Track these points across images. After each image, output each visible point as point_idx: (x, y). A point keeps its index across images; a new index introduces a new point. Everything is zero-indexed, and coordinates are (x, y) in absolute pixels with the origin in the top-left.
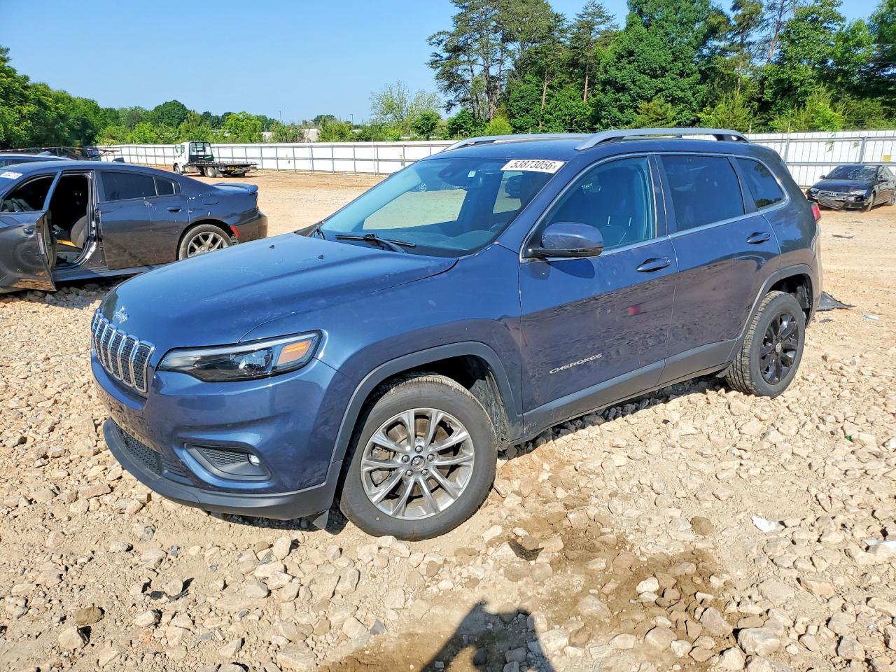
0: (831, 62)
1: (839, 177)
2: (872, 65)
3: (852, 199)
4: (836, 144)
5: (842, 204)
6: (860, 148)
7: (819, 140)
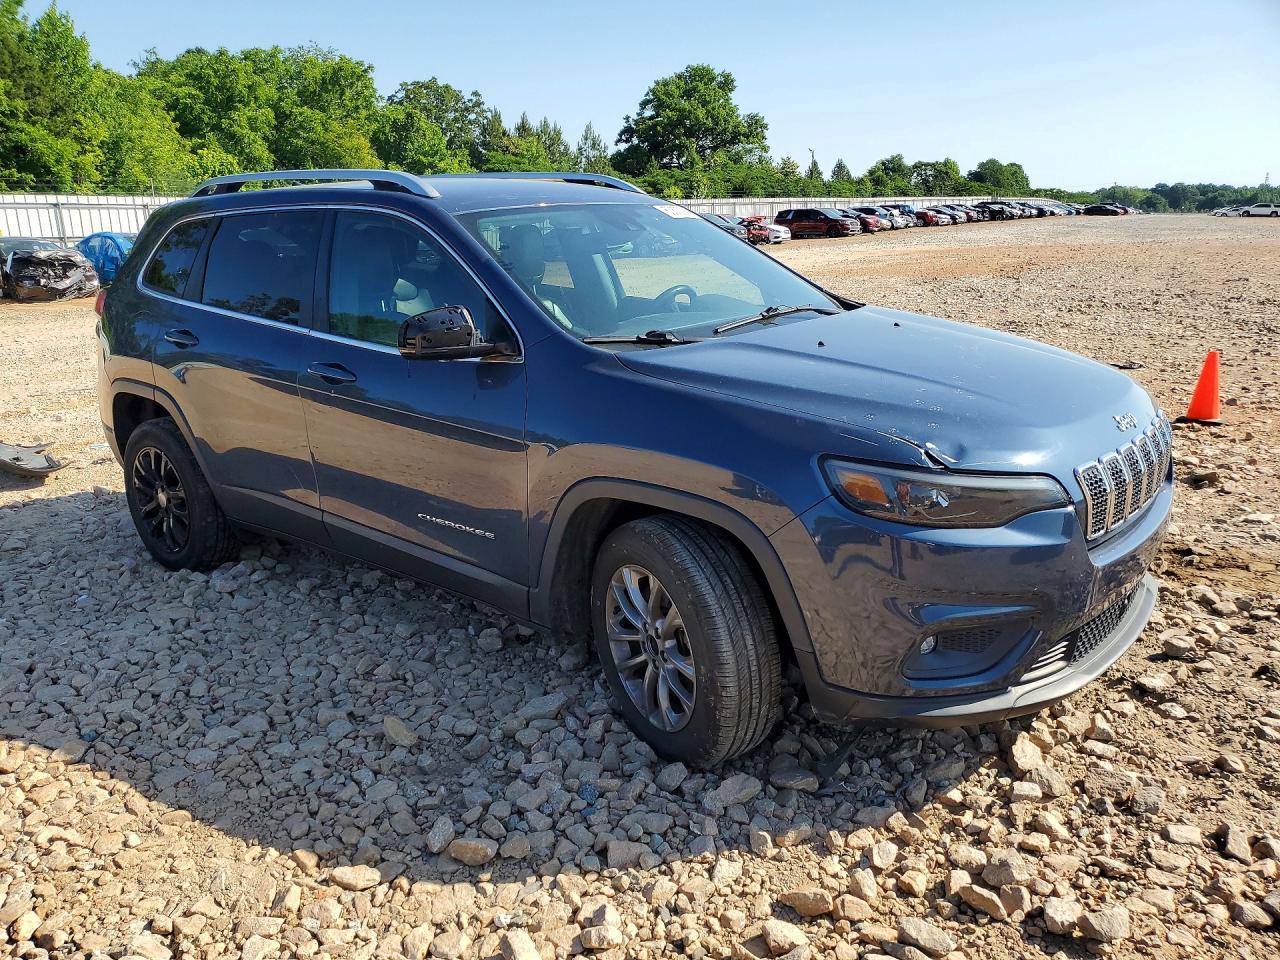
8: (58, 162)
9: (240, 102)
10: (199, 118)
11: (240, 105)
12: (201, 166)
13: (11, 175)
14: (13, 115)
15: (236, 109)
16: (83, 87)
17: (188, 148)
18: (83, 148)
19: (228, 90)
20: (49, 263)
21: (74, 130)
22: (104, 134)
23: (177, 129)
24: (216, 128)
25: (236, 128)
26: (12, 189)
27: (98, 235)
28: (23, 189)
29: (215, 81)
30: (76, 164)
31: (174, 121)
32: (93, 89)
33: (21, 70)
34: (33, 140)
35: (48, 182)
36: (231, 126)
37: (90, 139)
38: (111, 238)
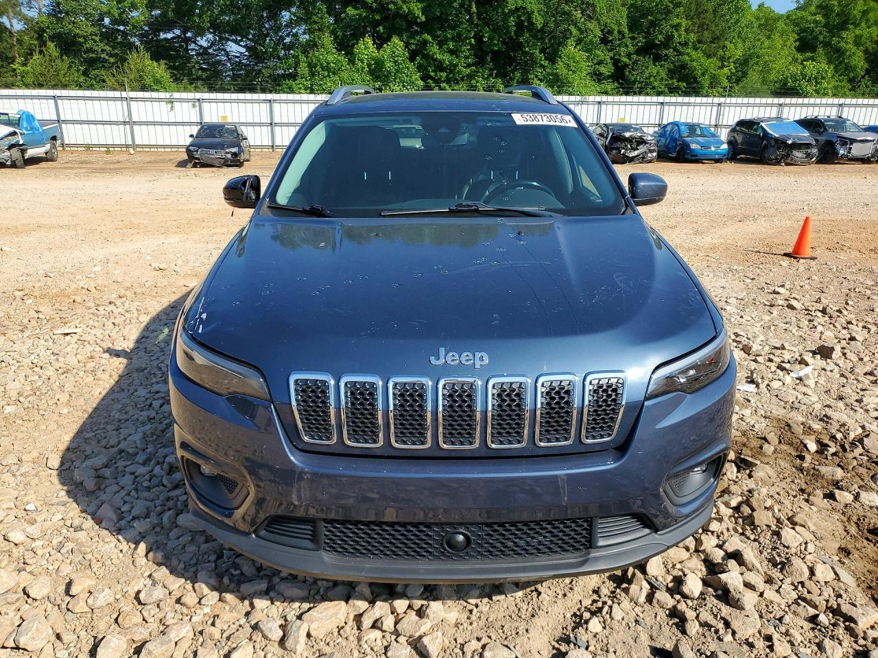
0: (107, 21)
1: (207, 136)
2: (146, 28)
3: (229, 156)
4: (176, 105)
5: (222, 161)
6: (198, 108)
7: (159, 100)
8: (703, 74)
9: (852, 24)
10: (816, 38)
11: (851, 26)
12: (801, 73)
13: (673, 83)
14: (685, 44)
15: (847, 29)
16: (737, 22)
17: (799, 61)
18: (723, 64)
19: (845, 16)
20: (630, 140)
21: (721, 52)
22: (739, 53)
23: (795, 47)
24: (827, 44)
25: (842, 44)
26: (671, 92)
27: (671, 123)
28: (678, 93)
29: (837, 9)
30: (715, 75)
31: (795, 41)
32: (744, 22)
33: (700, 13)
34: (692, 61)
35: (694, 88)
36: (839, 43)
37: (729, 58)
38: (677, 125)
